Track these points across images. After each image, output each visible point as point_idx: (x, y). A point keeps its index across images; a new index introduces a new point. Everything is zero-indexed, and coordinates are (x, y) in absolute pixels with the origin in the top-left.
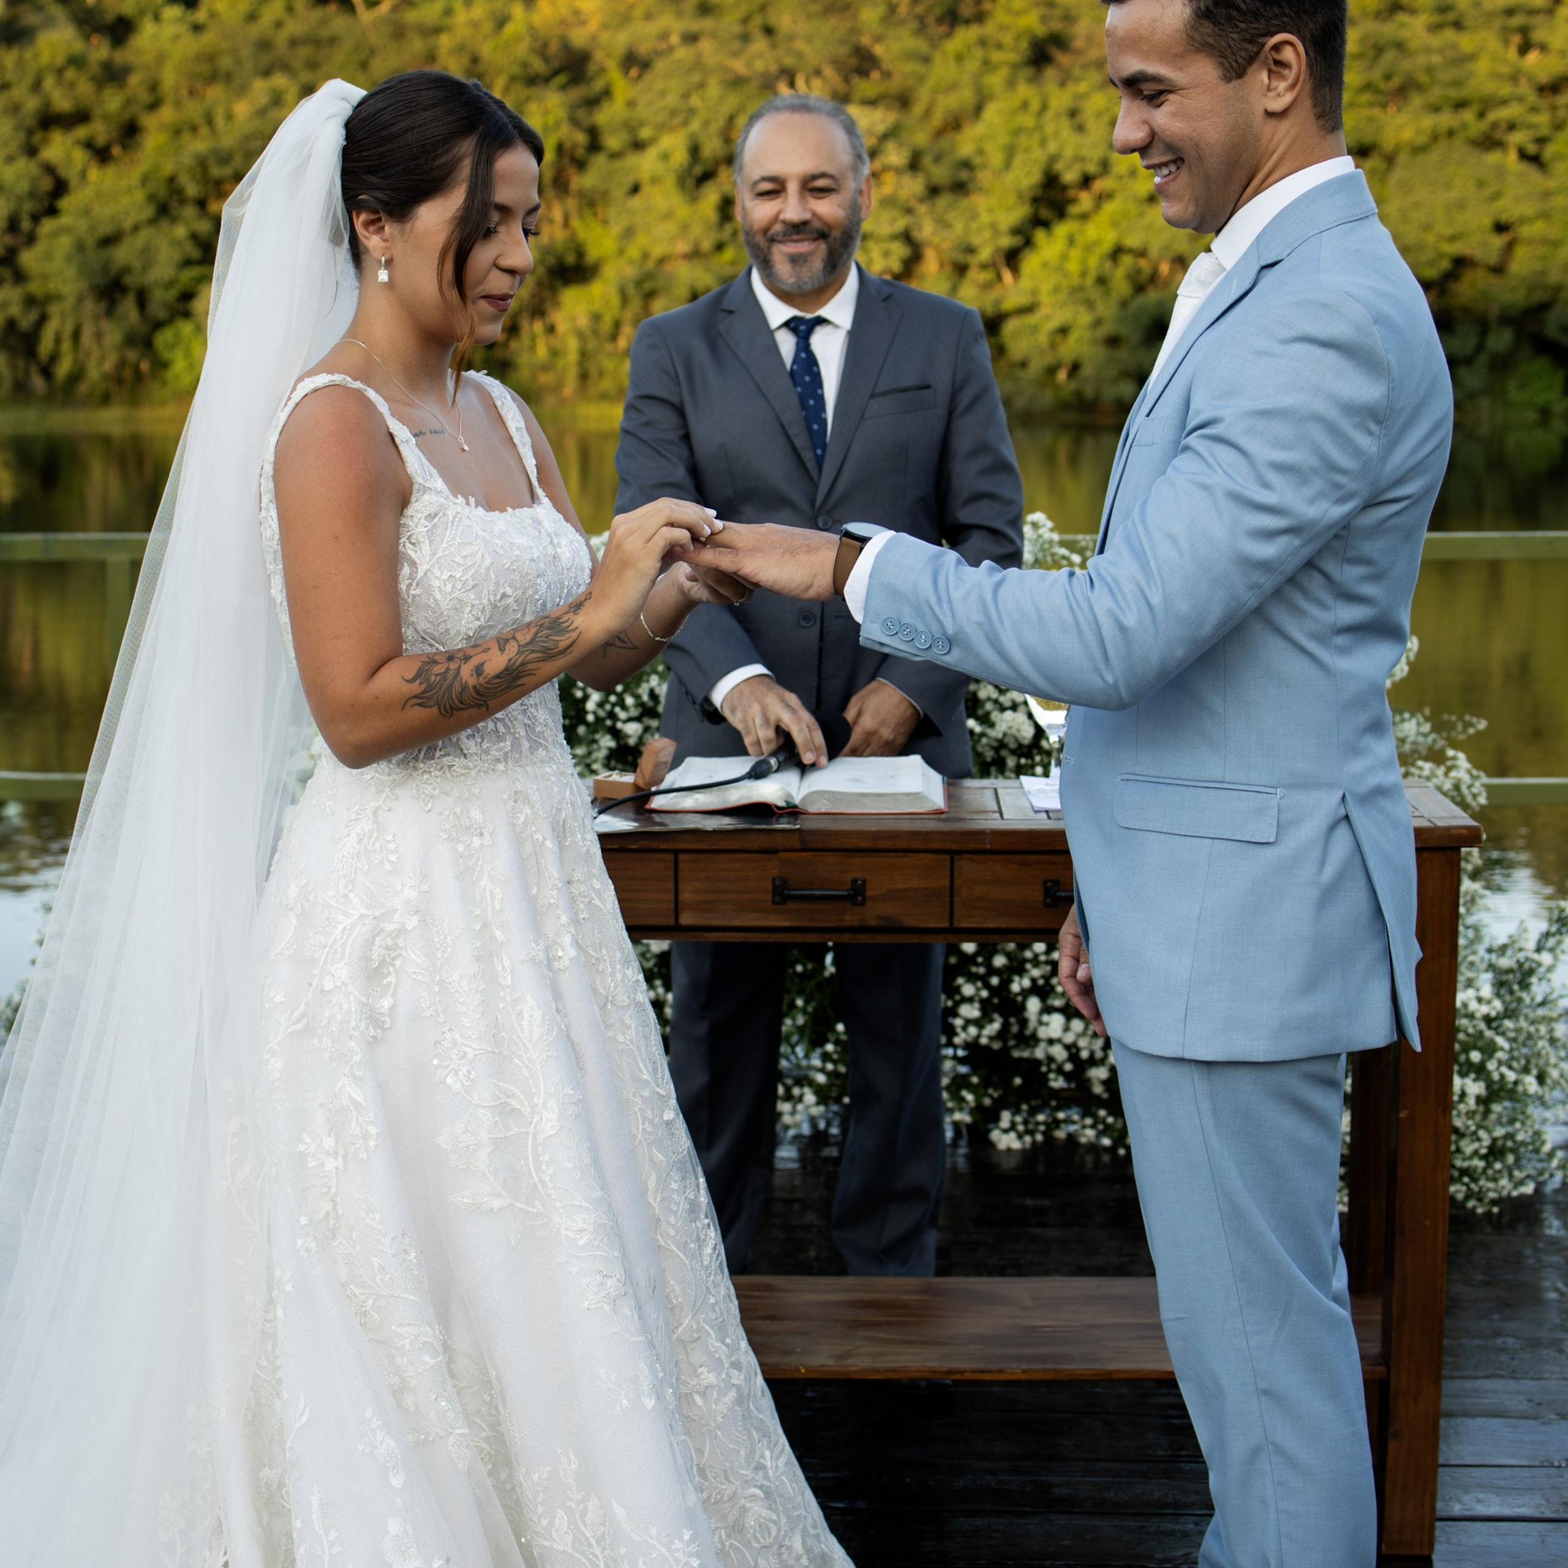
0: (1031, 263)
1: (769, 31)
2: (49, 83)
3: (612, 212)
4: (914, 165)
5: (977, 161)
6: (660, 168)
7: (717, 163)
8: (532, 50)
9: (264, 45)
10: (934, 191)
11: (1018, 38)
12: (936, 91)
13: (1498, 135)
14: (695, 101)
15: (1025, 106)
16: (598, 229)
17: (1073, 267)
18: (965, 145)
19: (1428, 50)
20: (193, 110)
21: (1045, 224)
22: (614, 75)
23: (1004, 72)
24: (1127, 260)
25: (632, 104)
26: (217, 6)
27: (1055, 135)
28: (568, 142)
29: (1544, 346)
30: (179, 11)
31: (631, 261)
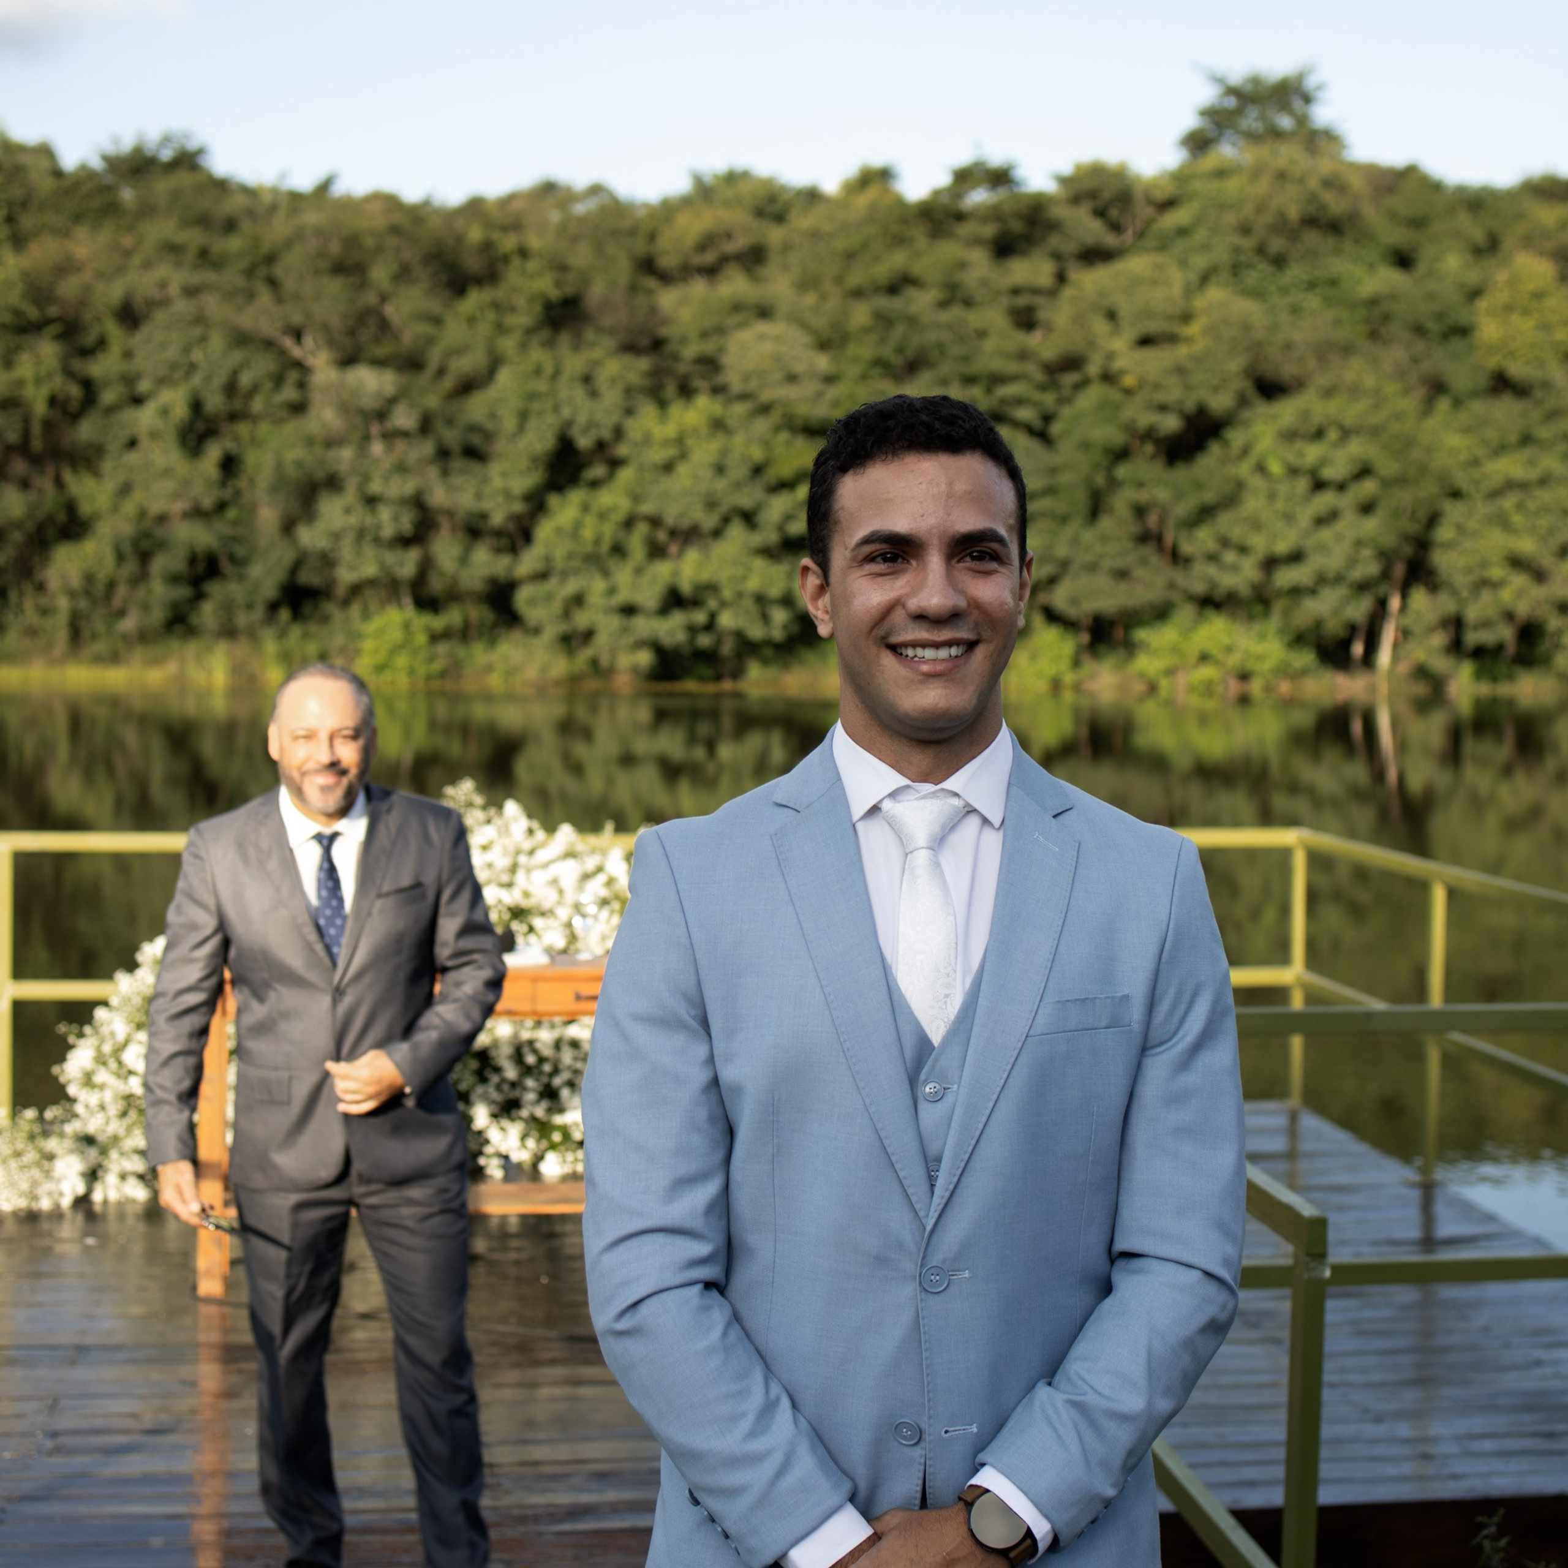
0: (544, 531)
1: (273, 283)
3: (107, 465)
4: (426, 426)
5: (492, 426)
6: (160, 424)
7: (220, 420)
8: (25, 296)
10: (443, 454)
11: (531, 300)
12: (448, 352)
14: (198, 355)
15: (538, 371)
16: (91, 484)
17: (588, 533)
18: (476, 408)
19: (938, 326)
21: (559, 489)
22: (109, 326)
23: (517, 336)
24: (642, 529)
25: (128, 355)
27: (569, 400)
28: (61, 394)
29: (1055, 618)
31: (127, 518)
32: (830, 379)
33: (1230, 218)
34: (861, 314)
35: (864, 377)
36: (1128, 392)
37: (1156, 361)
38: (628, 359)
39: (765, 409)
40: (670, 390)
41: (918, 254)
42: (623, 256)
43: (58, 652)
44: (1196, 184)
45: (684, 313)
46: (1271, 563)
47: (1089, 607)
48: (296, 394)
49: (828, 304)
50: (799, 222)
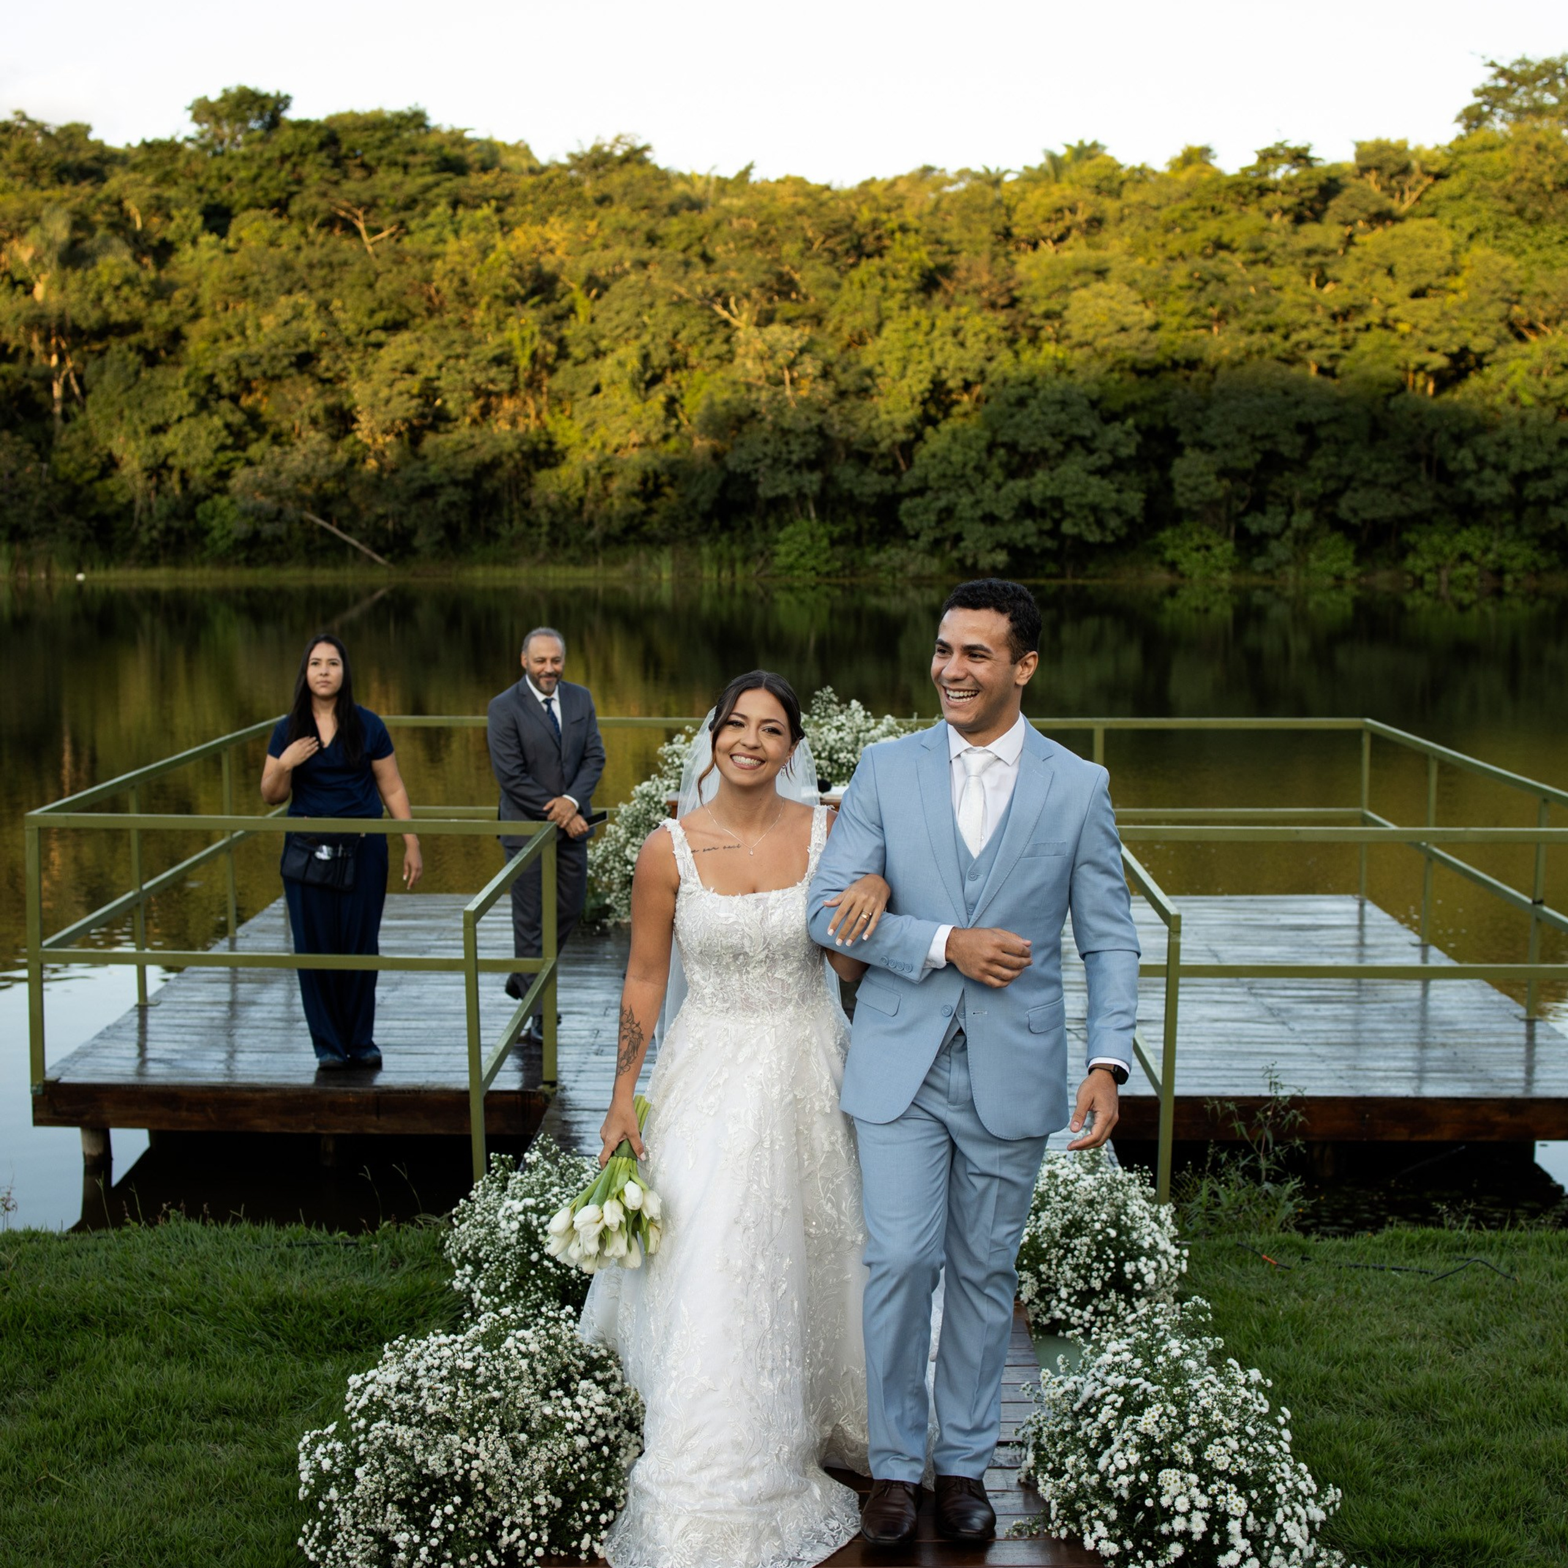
0: (922, 456)
1: (705, 258)
2: (107, 299)
3: (577, 409)
4: (825, 374)
5: (878, 370)
6: (617, 373)
7: (664, 369)
8: (512, 275)
9: (287, 268)
10: (842, 394)
11: (911, 269)
12: (843, 312)
13: (1300, 354)
14: (646, 318)
15: (917, 324)
16: (565, 423)
17: (956, 458)
18: (868, 357)
19: (1244, 284)
20: (228, 321)
21: (933, 422)
22: (579, 295)
23: (900, 297)
24: (1000, 454)
25: (593, 320)
26: (244, 234)
27: (941, 349)
28: (540, 351)
29: (1338, 525)
30: (213, 238)
31: (593, 449)
32: (1155, 327)
33: (1495, 186)
34: (1180, 274)
35: (1181, 326)
36: (1403, 337)
37: (1428, 308)
38: (989, 314)
39: (1101, 354)
40: (1023, 341)
41: (1229, 222)
42: (985, 231)
43: (540, 555)
44: (1464, 159)
45: (1034, 274)
46: (1520, 479)
47: (1367, 515)
48: (725, 347)
49: (1154, 265)
50: (1132, 196)
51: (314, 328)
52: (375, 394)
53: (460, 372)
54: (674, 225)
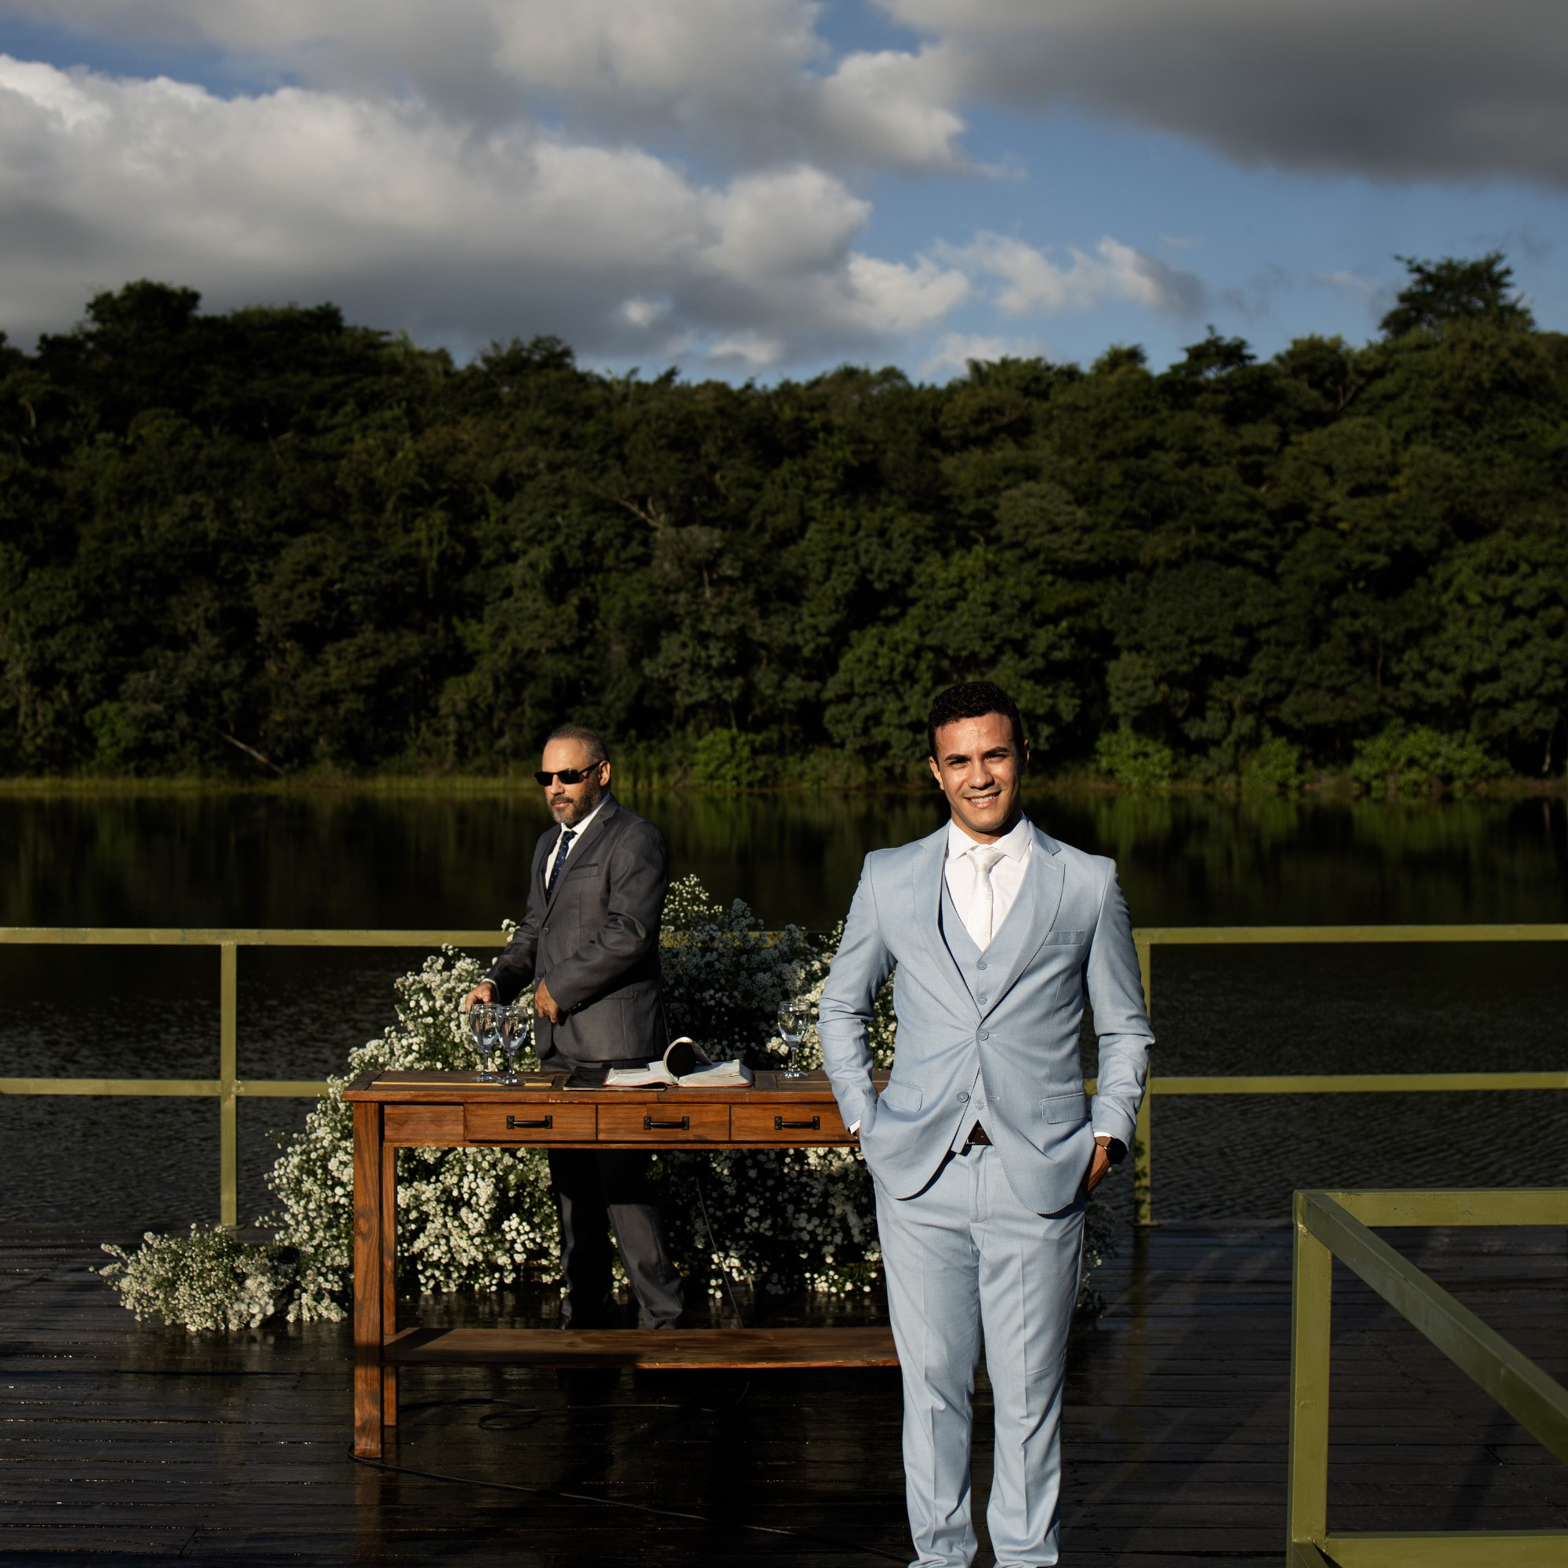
0: (847, 660)
1: (622, 458)
3: (487, 610)
4: (746, 576)
5: (802, 573)
6: (530, 576)
7: (579, 572)
8: (420, 474)
9: (186, 466)
10: (762, 597)
11: (835, 469)
12: (765, 513)
13: (1237, 553)
14: (559, 519)
15: (841, 525)
16: (474, 626)
17: (882, 663)
18: (789, 559)
19: (1178, 483)
20: (122, 521)
21: (861, 627)
22: (491, 497)
23: (824, 497)
24: (928, 658)
25: (504, 520)
26: (144, 432)
27: (867, 551)
28: (449, 552)
29: (1280, 729)
30: (110, 436)
31: (503, 654)
32: (1086, 530)
33: (1431, 384)
34: (1113, 474)
35: (1115, 527)
36: (1343, 534)
37: (1369, 508)
38: (916, 515)
39: (1033, 555)
41: (1162, 422)
42: (911, 431)
43: (447, 766)
44: (1399, 357)
45: (963, 476)
46: (1470, 680)
47: (1309, 719)
48: (641, 550)
49: (1084, 466)
50: (1061, 397)
51: (211, 527)
52: (276, 596)
53: (365, 574)
54: (591, 427)
